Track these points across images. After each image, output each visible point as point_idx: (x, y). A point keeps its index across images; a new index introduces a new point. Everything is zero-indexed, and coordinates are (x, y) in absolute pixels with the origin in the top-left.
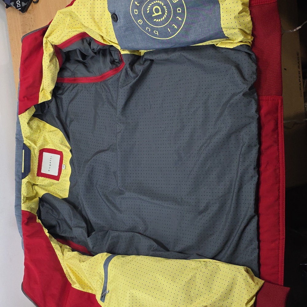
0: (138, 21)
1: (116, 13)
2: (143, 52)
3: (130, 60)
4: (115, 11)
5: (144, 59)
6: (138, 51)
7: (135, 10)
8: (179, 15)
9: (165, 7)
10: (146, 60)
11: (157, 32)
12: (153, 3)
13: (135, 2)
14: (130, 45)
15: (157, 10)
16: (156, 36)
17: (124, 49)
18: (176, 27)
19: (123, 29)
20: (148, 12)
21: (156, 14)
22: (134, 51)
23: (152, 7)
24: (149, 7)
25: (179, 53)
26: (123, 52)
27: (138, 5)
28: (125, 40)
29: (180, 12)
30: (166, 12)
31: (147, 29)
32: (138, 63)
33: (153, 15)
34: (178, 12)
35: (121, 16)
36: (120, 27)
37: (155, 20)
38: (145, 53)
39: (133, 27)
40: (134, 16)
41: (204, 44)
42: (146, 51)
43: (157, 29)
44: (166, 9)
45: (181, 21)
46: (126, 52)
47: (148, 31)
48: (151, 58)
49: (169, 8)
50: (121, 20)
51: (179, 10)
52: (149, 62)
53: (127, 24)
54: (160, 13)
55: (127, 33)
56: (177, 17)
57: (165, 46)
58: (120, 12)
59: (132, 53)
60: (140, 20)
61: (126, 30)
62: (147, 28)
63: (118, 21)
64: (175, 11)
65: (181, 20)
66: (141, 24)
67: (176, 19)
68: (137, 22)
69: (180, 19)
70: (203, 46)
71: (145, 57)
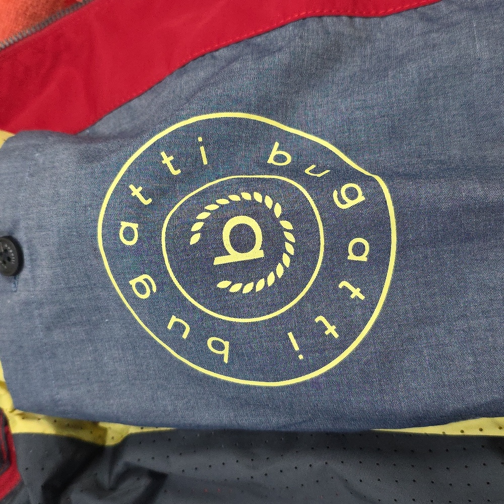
0: (133, 283)
1: (21, 236)
2: (115, 432)
3: (51, 465)
4: (16, 223)
5: (119, 468)
6: (95, 424)
7: (124, 225)
8: (357, 273)
9: (286, 225)
10: (131, 471)
11: (226, 344)
12: (223, 201)
13: (132, 187)
14: (64, 395)
15: (242, 239)
16: (215, 363)
17: (26, 409)
18: (331, 330)
19: (40, 315)
20: (195, 239)
21: (234, 256)
22: (78, 425)
23: (220, 217)
24: (204, 215)
25: (318, 464)
26: (19, 426)
27: (147, 202)
28: (45, 370)
29: (363, 258)
30: (290, 249)
31: (170, 327)
32: (86, 480)
33: (219, 261)
34: (352, 257)
35: (43, 252)
36: (27, 303)
37: (223, 284)
38: (128, 441)
39: (98, 309)
40: (116, 251)
41: (453, 429)
42: (133, 430)
43: (228, 331)
44: (290, 237)
45: (362, 304)
46: (40, 426)
47: (174, 337)
48: (158, 465)
49: (306, 233)
50: (38, 272)
51: (359, 249)
52: (144, 483)
53: (70, 289)
54: (257, 253)
55: (57, 335)
56: (344, 284)
57: (247, 420)
58: (40, 227)
59: (65, 433)
60: (141, 279)
61: (60, 320)
62: (174, 319)
63: (25, 274)
64: (336, 250)
65: (362, 297)
66: (147, 295)
67: (336, 289)
68: (126, 288)
69: (356, 293)
70: (444, 438)
71: (130, 457)
